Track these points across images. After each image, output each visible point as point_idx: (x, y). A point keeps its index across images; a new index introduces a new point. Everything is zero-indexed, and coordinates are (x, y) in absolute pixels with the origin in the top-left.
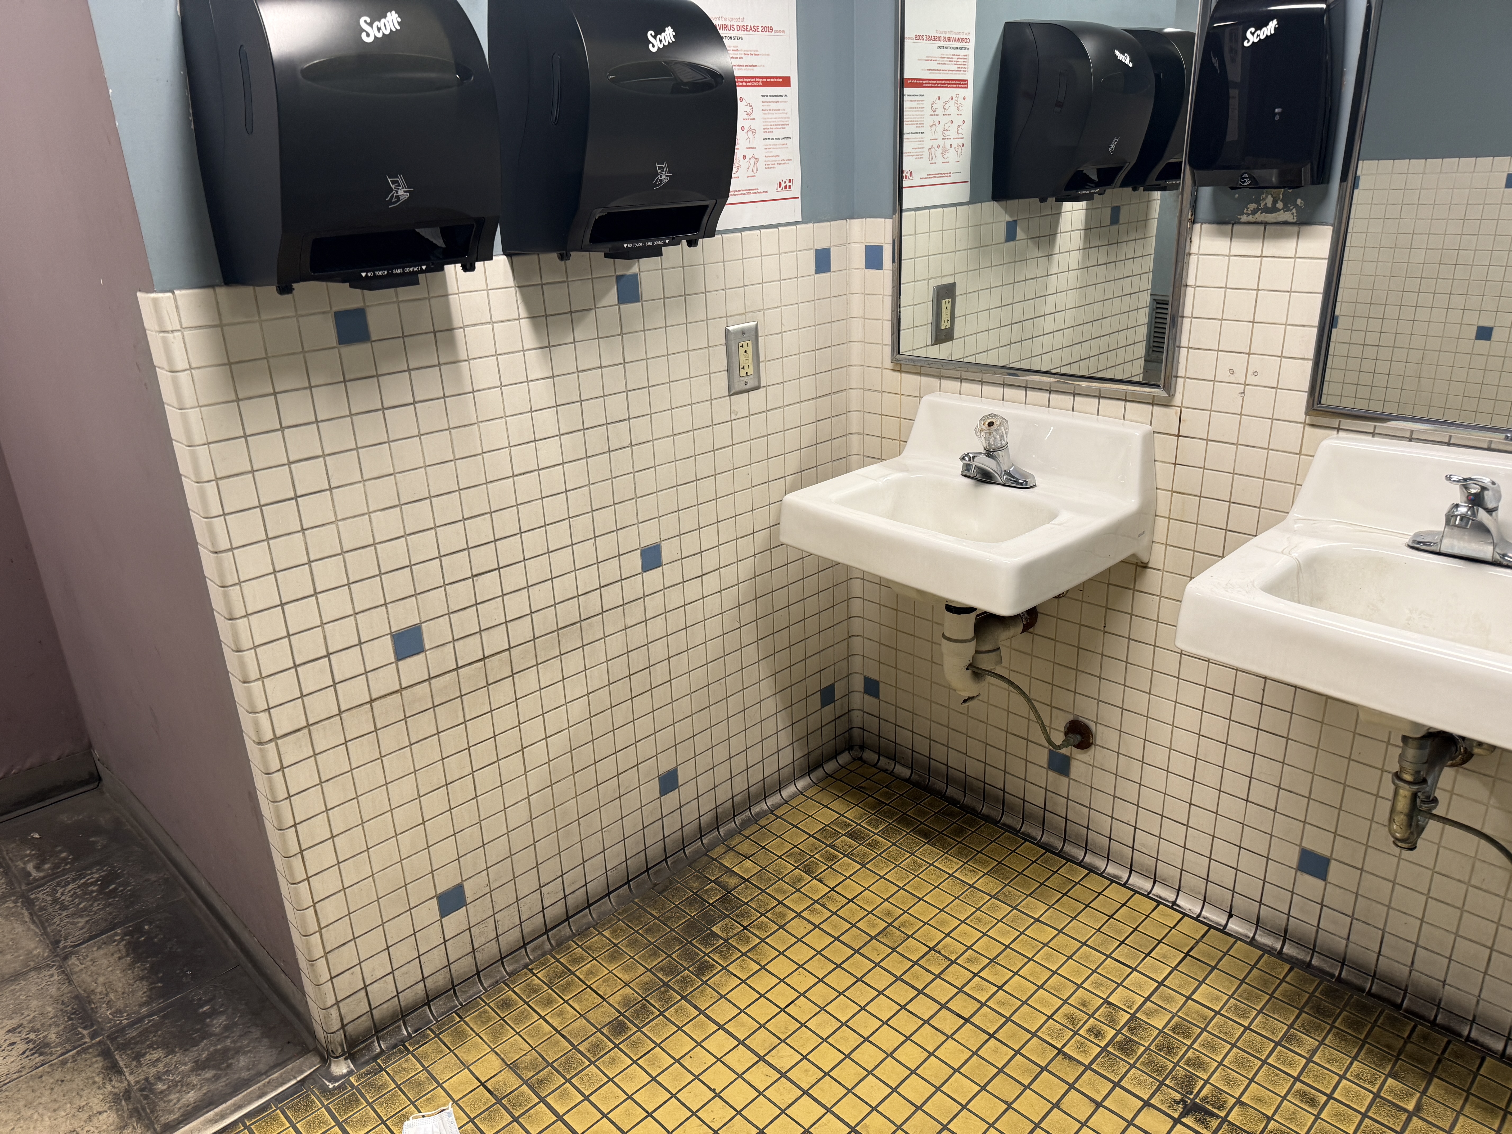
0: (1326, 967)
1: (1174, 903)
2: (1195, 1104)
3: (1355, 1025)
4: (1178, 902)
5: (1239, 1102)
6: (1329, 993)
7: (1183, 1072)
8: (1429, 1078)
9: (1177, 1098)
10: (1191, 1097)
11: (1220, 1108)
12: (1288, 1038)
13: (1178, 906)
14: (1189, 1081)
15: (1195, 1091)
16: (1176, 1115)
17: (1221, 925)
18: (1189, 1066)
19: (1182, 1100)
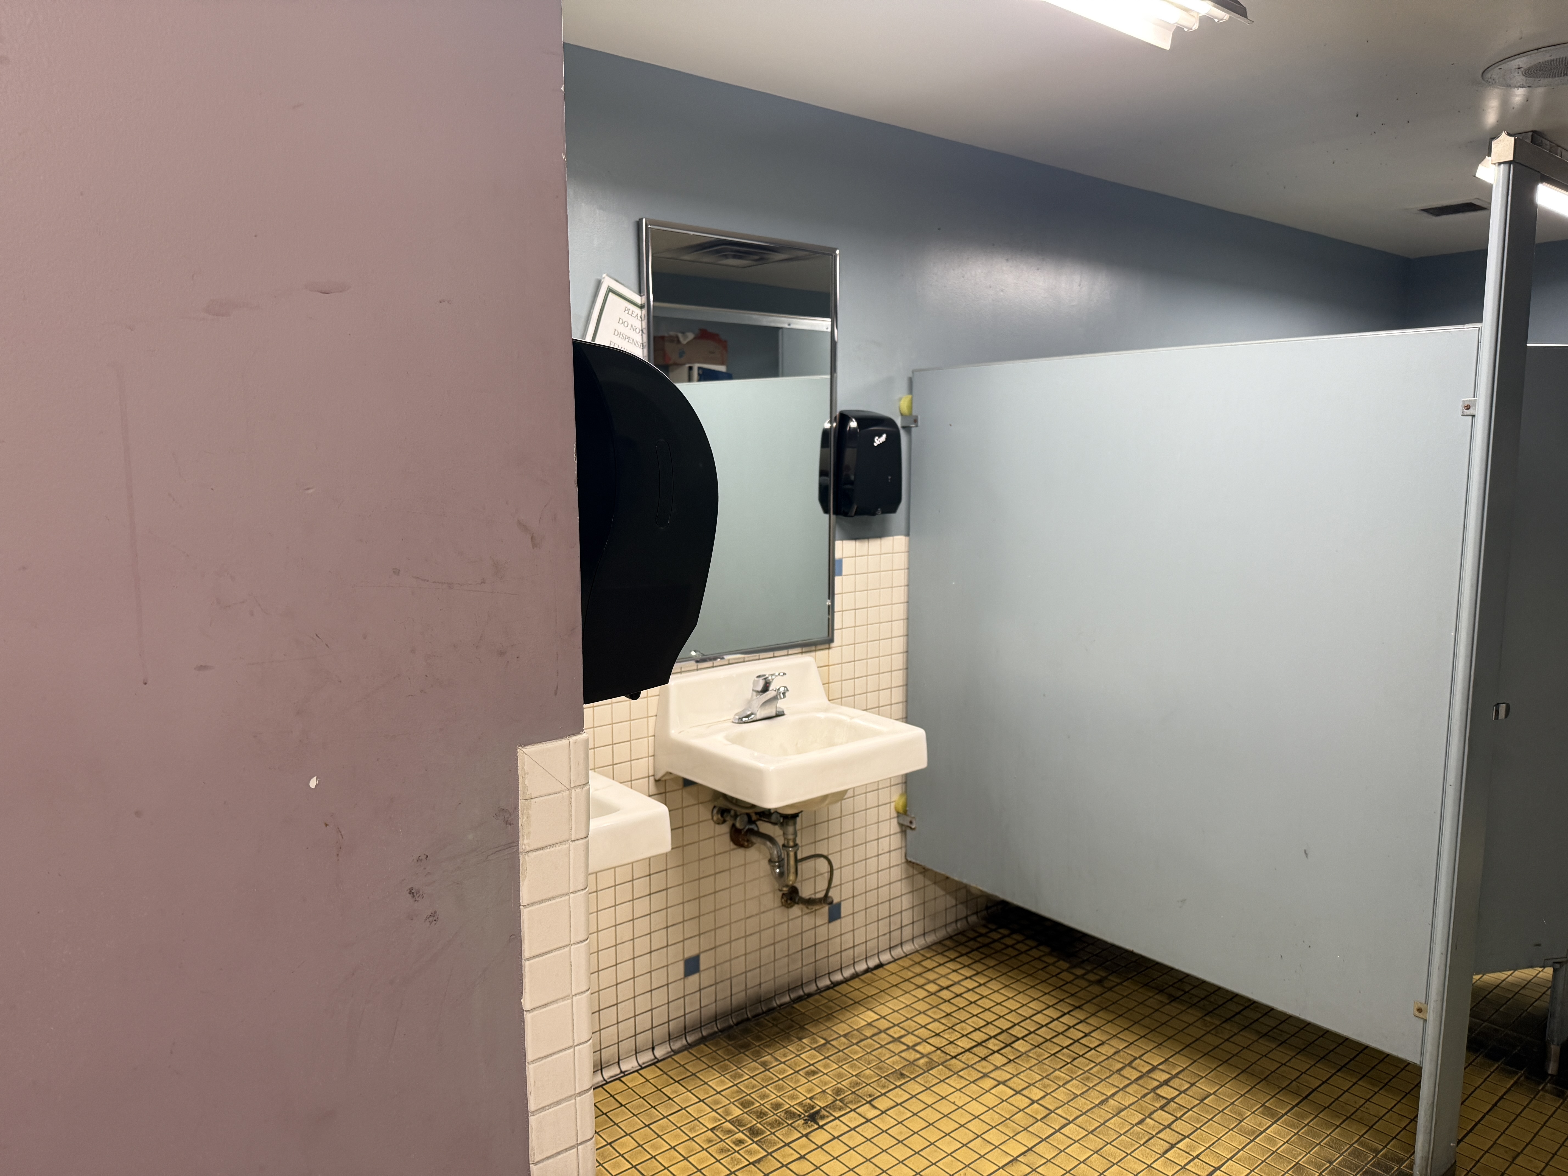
0: (710, 1031)
1: (622, 1072)
2: (808, 1116)
3: (758, 1038)
4: (623, 1070)
5: (811, 1098)
6: (730, 1038)
7: (783, 1114)
8: (802, 1028)
9: (803, 1122)
10: (803, 1116)
11: (813, 1107)
12: (764, 1064)
13: (626, 1071)
14: (790, 1114)
15: (798, 1113)
16: (816, 1126)
17: (653, 1060)
18: (777, 1110)
19: (805, 1120)
